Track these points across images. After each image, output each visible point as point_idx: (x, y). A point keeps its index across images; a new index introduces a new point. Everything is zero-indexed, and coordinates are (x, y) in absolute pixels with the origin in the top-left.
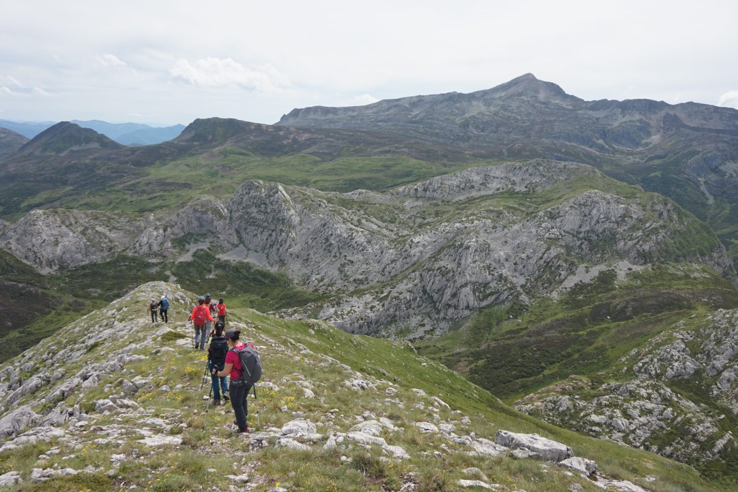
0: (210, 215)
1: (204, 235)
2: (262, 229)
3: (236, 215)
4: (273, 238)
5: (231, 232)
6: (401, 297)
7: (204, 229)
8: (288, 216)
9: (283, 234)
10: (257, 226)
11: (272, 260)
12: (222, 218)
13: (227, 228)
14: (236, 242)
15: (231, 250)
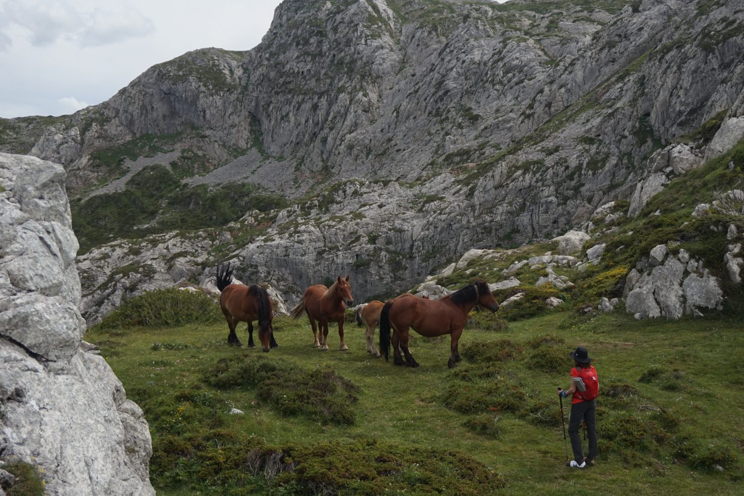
0: (193, 83)
1: (175, 137)
2: (301, 97)
3: (255, 76)
4: (321, 113)
5: (237, 121)
6: (549, 161)
7: (177, 122)
8: (367, 52)
9: (342, 96)
10: (290, 92)
11: (307, 174)
12: (221, 89)
13: (230, 110)
14: (242, 144)
15: (226, 162)
